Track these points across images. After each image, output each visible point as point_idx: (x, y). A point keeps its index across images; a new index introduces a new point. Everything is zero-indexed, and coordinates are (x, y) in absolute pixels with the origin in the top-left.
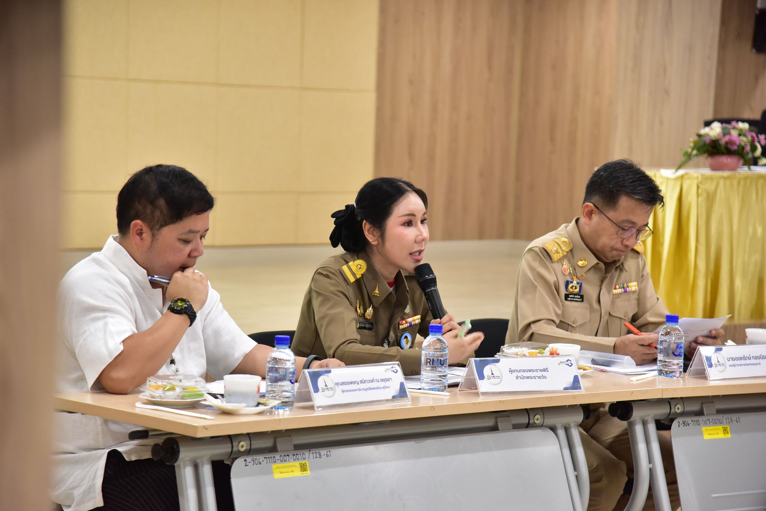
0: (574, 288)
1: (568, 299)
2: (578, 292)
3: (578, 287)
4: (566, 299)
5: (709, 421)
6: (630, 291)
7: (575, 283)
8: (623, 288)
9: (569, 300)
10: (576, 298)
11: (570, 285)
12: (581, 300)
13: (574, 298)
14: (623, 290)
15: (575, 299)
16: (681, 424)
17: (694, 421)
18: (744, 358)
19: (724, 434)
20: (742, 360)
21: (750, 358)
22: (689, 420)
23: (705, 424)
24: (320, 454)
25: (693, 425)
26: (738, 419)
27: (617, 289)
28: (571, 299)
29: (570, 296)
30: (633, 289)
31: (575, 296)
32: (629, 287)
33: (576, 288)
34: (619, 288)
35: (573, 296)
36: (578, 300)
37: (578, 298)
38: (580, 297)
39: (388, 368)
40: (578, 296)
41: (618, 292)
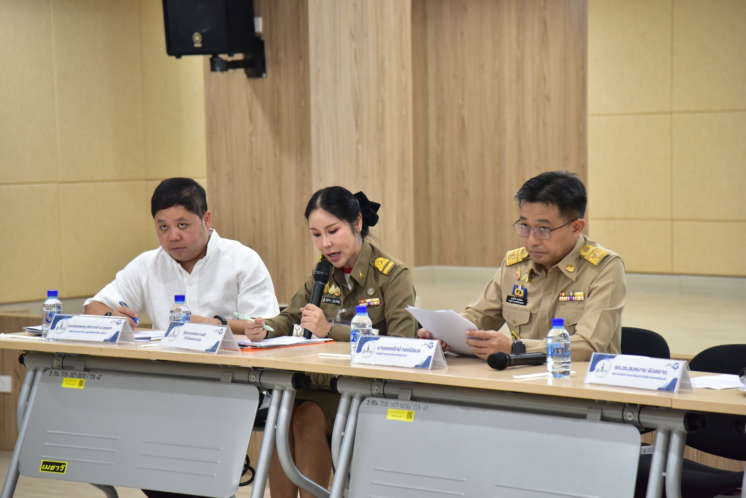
0: (519, 292)
1: (509, 301)
2: (522, 296)
3: (522, 292)
4: (507, 301)
5: (397, 404)
6: (576, 300)
7: (520, 288)
8: (569, 296)
9: (510, 302)
10: (518, 301)
11: (516, 290)
12: (523, 303)
13: (516, 300)
14: (569, 298)
15: (516, 302)
16: (370, 403)
17: (384, 402)
18: (394, 349)
19: (407, 418)
20: (391, 350)
21: (400, 349)
22: (379, 400)
23: (393, 406)
24: (94, 377)
25: (381, 405)
26: (426, 408)
27: (563, 297)
28: (513, 301)
29: (513, 298)
30: (579, 298)
31: (518, 299)
32: (575, 296)
33: (520, 293)
34: (565, 296)
35: (515, 299)
36: (519, 302)
37: (520, 301)
38: (522, 300)
39: (115, 321)
40: (520, 300)
41: (563, 299)
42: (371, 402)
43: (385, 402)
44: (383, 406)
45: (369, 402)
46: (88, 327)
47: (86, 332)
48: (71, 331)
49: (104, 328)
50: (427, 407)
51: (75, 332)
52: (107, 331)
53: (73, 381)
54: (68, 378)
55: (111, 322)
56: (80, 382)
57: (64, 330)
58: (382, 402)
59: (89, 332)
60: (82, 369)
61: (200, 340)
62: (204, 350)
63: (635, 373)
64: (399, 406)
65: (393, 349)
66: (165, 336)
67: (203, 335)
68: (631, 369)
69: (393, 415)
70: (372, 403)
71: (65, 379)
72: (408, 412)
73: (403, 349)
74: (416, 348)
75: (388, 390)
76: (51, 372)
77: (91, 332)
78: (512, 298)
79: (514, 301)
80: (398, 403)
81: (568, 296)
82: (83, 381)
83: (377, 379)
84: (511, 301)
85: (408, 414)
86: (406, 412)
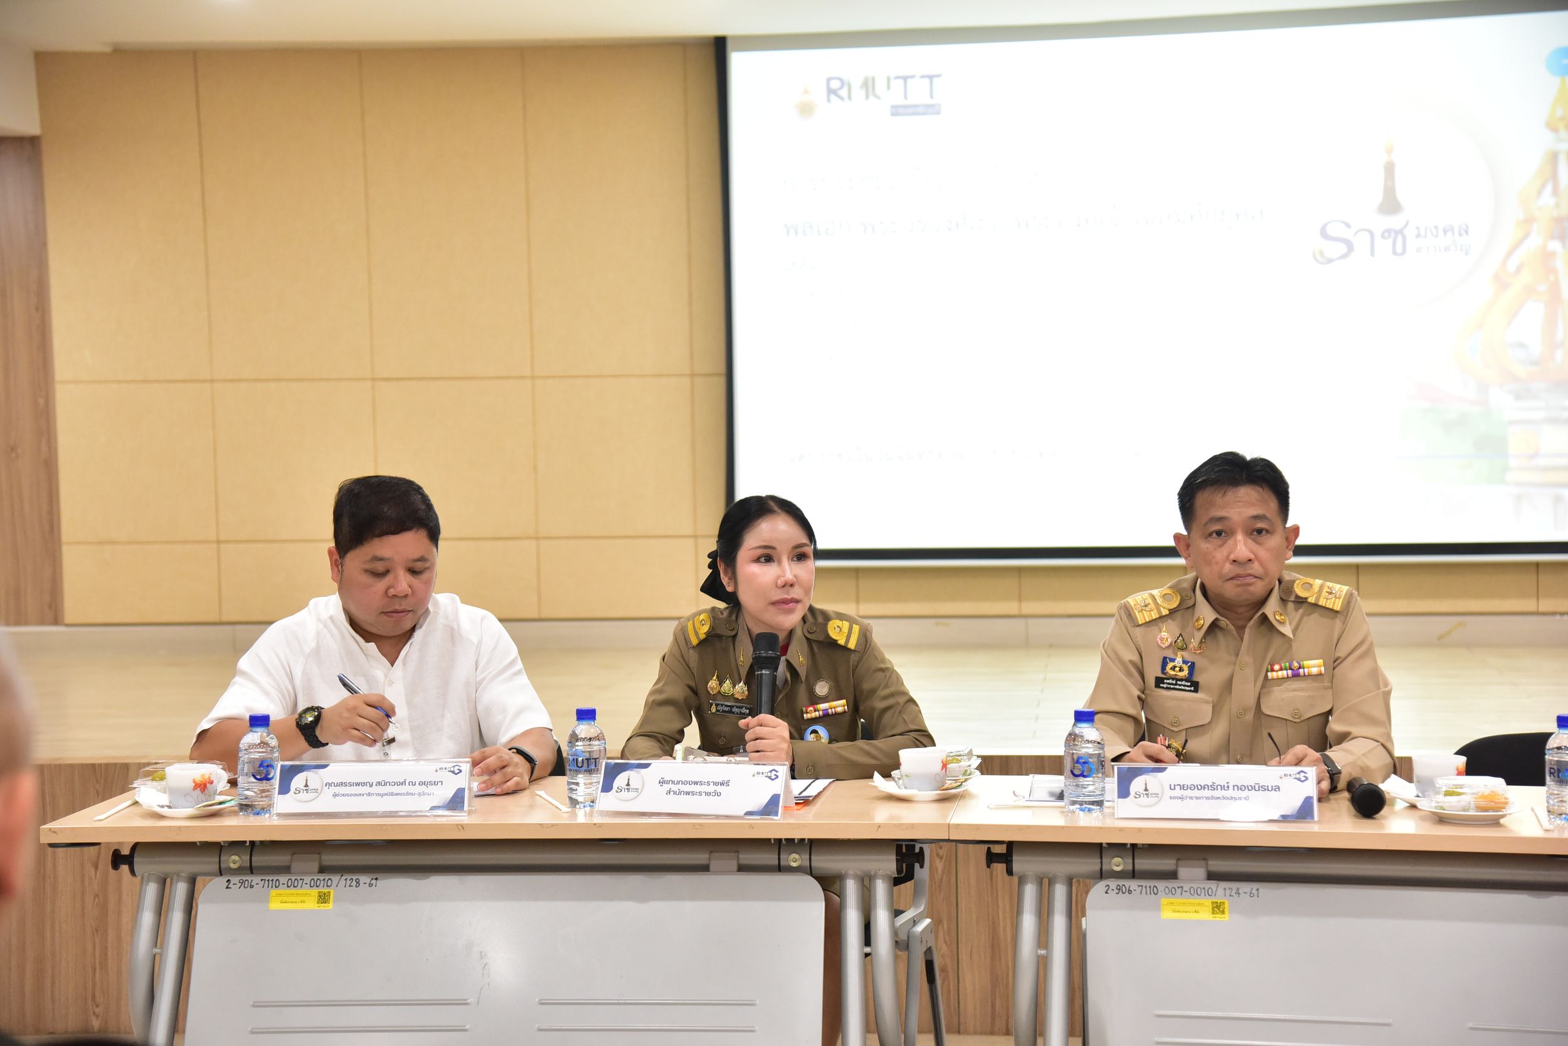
0: (1177, 669)
1: (1161, 685)
2: (1185, 676)
3: (1186, 668)
4: (1157, 686)
5: (1180, 889)
6: (1307, 674)
7: (1179, 661)
8: (1291, 669)
9: (1163, 688)
10: (1180, 685)
11: (1170, 665)
12: (1192, 689)
13: (1176, 684)
14: (1290, 672)
15: (1177, 687)
16: (1113, 890)
17: (1146, 887)
18: (1213, 787)
19: (1213, 913)
20: (1206, 789)
21: (1228, 787)
22: (1133, 884)
23: (1172, 892)
24: (357, 883)
25: (1141, 893)
26: (1254, 891)
27: (1277, 671)
28: (1169, 686)
29: (1168, 681)
30: (1314, 671)
31: (1178, 682)
32: (1304, 668)
33: (1181, 670)
34: (1281, 669)
35: (1174, 682)
36: (1183, 688)
37: (1184, 686)
38: (1189, 684)
39: (444, 767)
40: (1183, 683)
41: (1277, 676)
42: (1115, 889)
43: (1150, 887)
44: (1146, 894)
45: (1109, 889)
46: (379, 784)
47: (379, 795)
48: (335, 795)
49: (422, 783)
50: (1258, 890)
51: (348, 795)
52: (431, 789)
53: (297, 894)
54: (283, 889)
55: (436, 771)
56: (320, 896)
57: (316, 793)
58: (1142, 886)
59: (386, 794)
60: (317, 870)
61: (718, 794)
62: (742, 814)
64: (1186, 891)
65: (1210, 788)
66: (603, 791)
67: (722, 784)
69: (1177, 910)
70: (1117, 891)
71: (274, 892)
72: (1213, 903)
73: (1234, 786)
74: (1273, 783)
75: (1143, 864)
76: (228, 881)
77: (392, 794)
78: (1165, 681)
79: (1172, 686)
80: (1182, 887)
81: (1287, 670)
82: (329, 892)
83: (1110, 845)
84: (1165, 686)
85: (1214, 906)
86: (1208, 902)
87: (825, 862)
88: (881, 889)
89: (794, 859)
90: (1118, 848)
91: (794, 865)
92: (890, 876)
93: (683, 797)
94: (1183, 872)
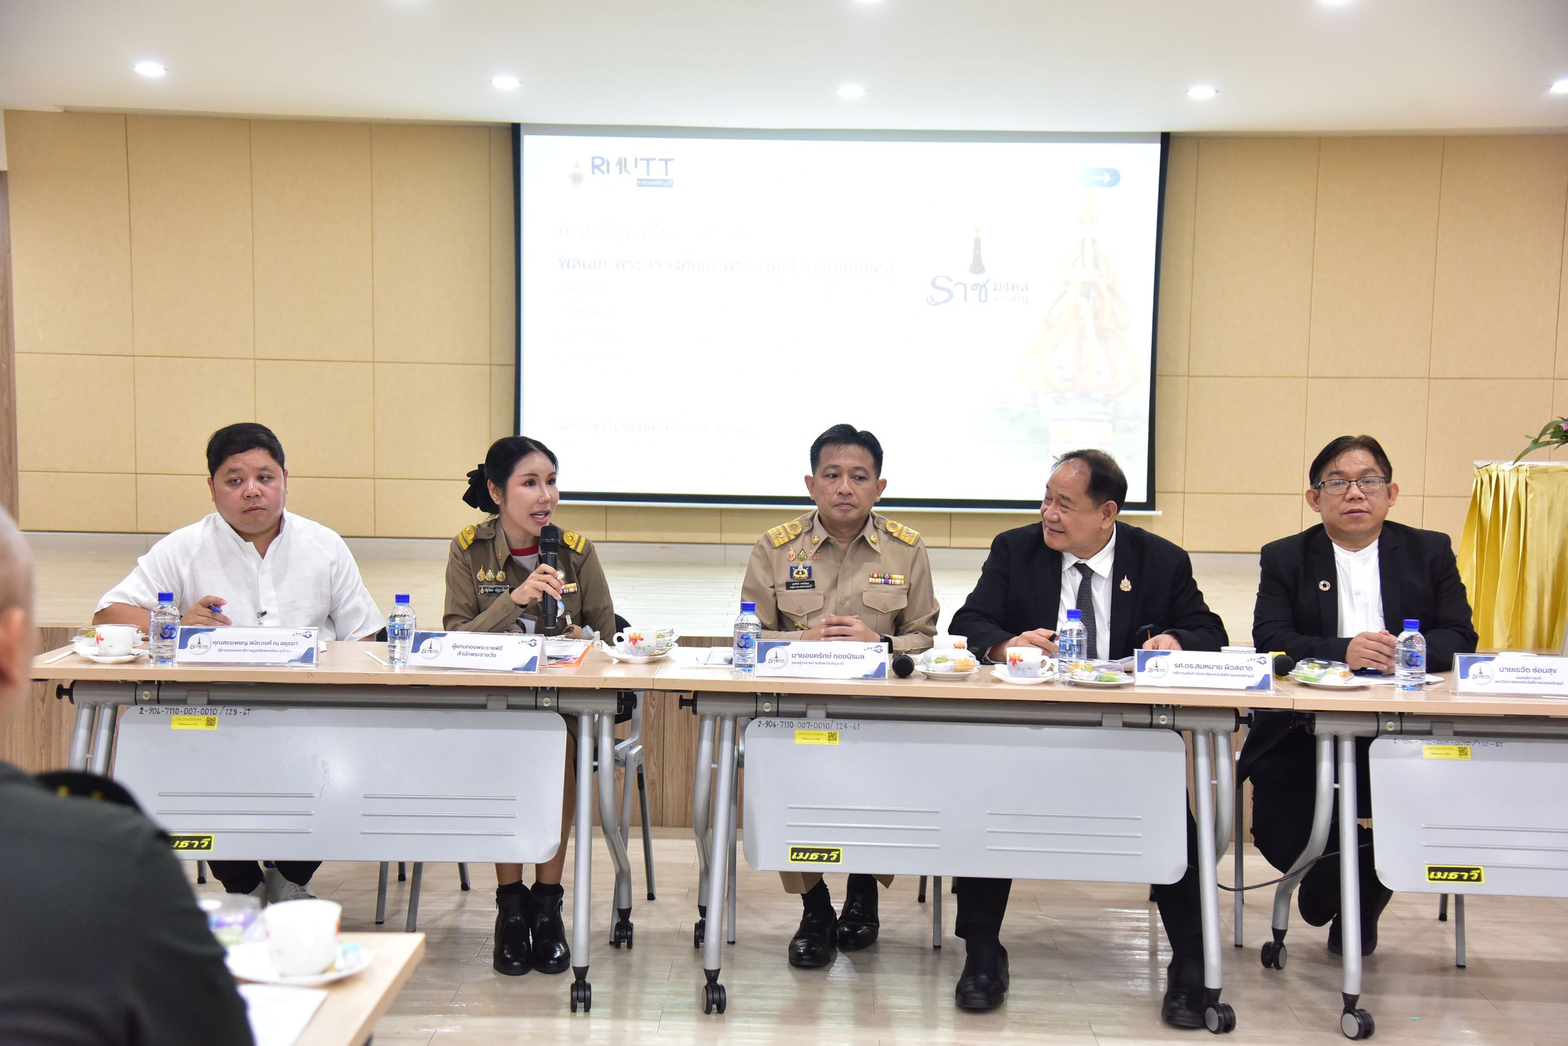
0: (800, 573)
1: (791, 586)
2: (805, 578)
3: (806, 573)
4: (787, 587)
6: (893, 583)
7: (802, 569)
8: (884, 578)
9: (792, 589)
10: (802, 585)
11: (796, 571)
12: (810, 587)
14: (883, 580)
15: (800, 586)
17: (786, 723)
18: (820, 656)
19: (829, 740)
20: (816, 657)
21: (831, 656)
22: (777, 721)
23: (802, 726)
24: (235, 712)
25: (782, 727)
26: (856, 726)
27: (875, 578)
28: (795, 587)
29: (794, 583)
30: (898, 581)
31: (801, 583)
32: (894, 579)
33: (803, 574)
34: (878, 577)
35: (798, 582)
36: (804, 586)
38: (808, 584)
40: (804, 583)
41: (875, 582)
42: (765, 723)
43: (788, 723)
44: (786, 727)
45: (759, 723)
46: (252, 643)
47: (252, 651)
48: (220, 650)
49: (282, 644)
50: (859, 724)
51: (229, 651)
52: (289, 648)
53: (191, 719)
54: (182, 715)
55: (294, 635)
56: (208, 721)
57: (206, 649)
58: (783, 722)
59: (257, 651)
60: (206, 702)
61: (494, 656)
62: (511, 669)
63: (1206, 670)
64: (812, 726)
65: (818, 657)
66: (412, 652)
67: (497, 649)
68: (1198, 666)
69: (805, 738)
71: (174, 717)
72: (829, 733)
73: (835, 655)
74: (858, 653)
75: (785, 707)
76: (142, 709)
77: (261, 651)
78: (792, 583)
80: (809, 723)
82: (215, 718)
83: (763, 694)
84: (793, 587)
85: (830, 735)
86: (826, 733)
87: (568, 704)
88: (606, 723)
89: (546, 702)
90: (767, 696)
91: (546, 705)
92: (613, 714)
93: (469, 657)
94: (810, 713)
